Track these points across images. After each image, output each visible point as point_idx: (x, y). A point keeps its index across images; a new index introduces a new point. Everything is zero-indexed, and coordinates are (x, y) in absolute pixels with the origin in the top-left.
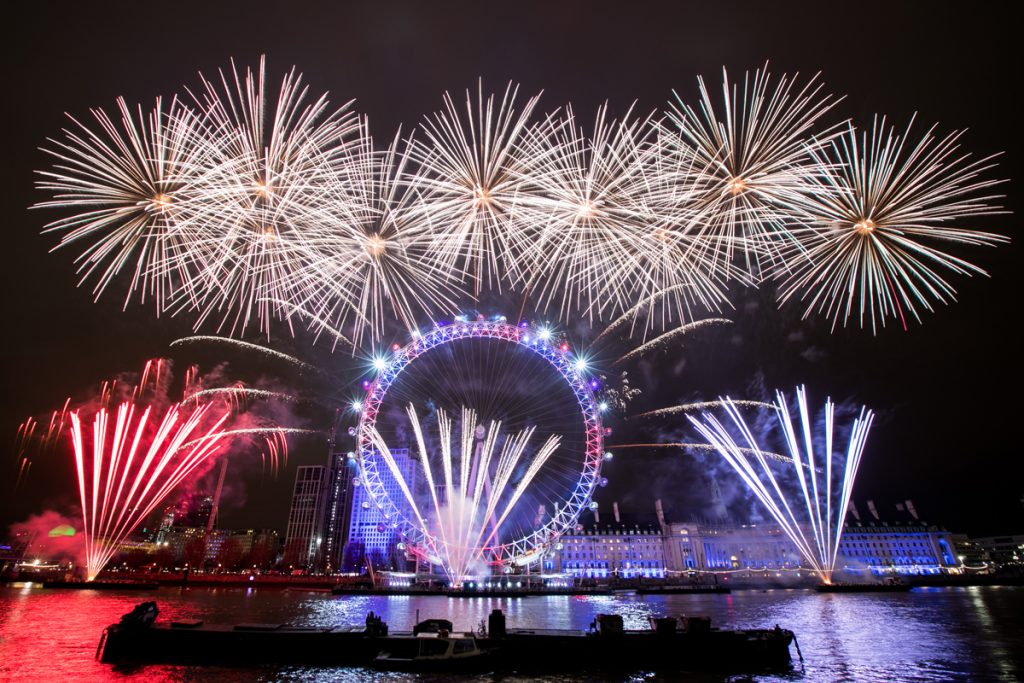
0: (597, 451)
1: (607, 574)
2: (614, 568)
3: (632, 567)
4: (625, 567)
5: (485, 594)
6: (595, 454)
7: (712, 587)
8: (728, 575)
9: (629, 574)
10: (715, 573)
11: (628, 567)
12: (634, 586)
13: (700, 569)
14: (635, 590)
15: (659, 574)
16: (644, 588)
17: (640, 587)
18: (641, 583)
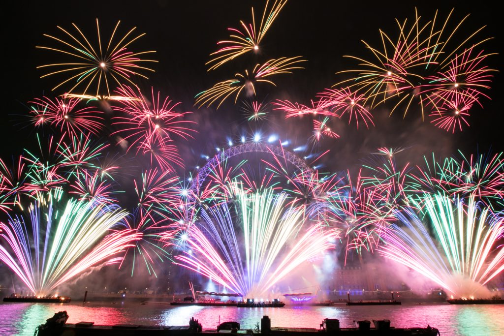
1: (330, 293)
2: (334, 290)
3: (344, 289)
4: (340, 289)
7: (391, 301)
8: (400, 294)
9: (342, 293)
10: (392, 292)
11: (342, 289)
12: (345, 301)
13: (383, 290)
14: (346, 303)
15: (359, 293)
16: (351, 302)
17: (348, 301)
18: (349, 299)
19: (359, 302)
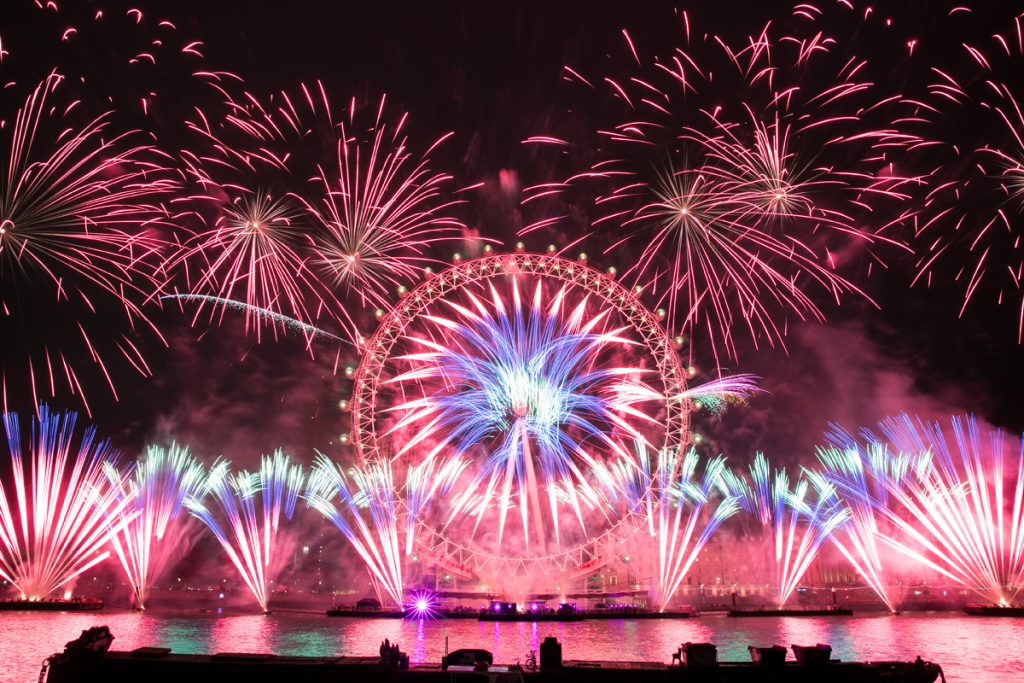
0: (681, 431)
1: (690, 592)
2: (700, 584)
3: (723, 583)
4: (715, 583)
5: (529, 617)
6: (678, 436)
7: (829, 608)
8: (852, 593)
9: (719, 592)
10: (833, 590)
11: (718, 583)
12: (724, 608)
13: (813, 585)
14: (726, 612)
15: (757, 592)
16: (738, 609)
17: (733, 608)
18: (734, 604)
19: (757, 610)
